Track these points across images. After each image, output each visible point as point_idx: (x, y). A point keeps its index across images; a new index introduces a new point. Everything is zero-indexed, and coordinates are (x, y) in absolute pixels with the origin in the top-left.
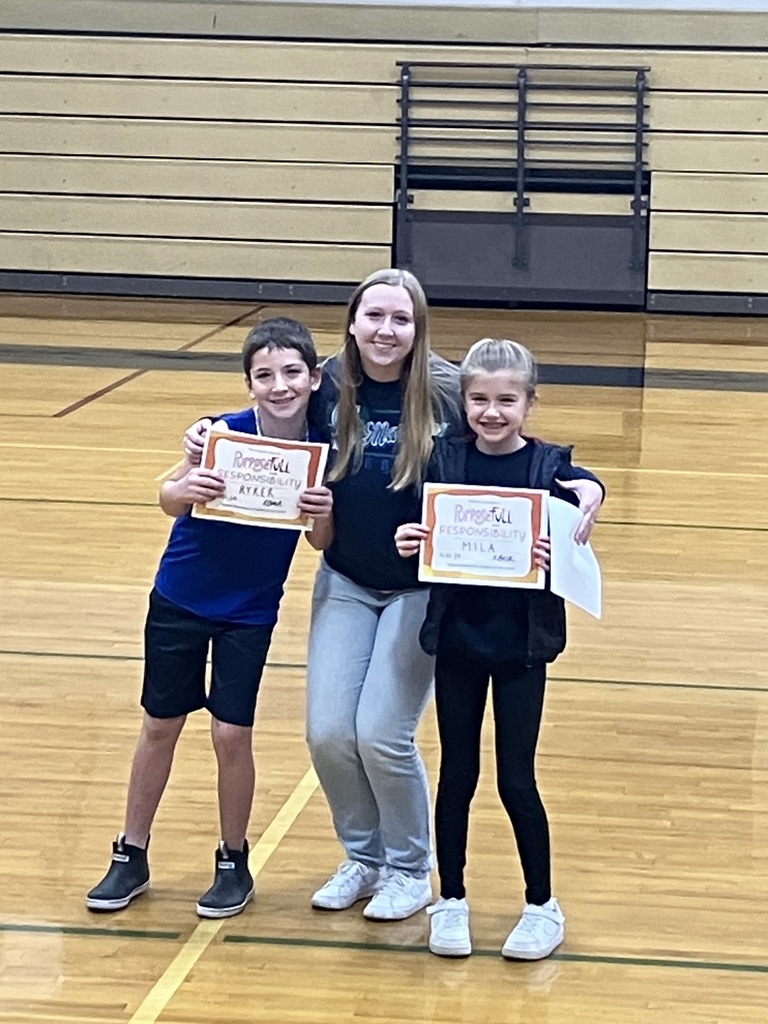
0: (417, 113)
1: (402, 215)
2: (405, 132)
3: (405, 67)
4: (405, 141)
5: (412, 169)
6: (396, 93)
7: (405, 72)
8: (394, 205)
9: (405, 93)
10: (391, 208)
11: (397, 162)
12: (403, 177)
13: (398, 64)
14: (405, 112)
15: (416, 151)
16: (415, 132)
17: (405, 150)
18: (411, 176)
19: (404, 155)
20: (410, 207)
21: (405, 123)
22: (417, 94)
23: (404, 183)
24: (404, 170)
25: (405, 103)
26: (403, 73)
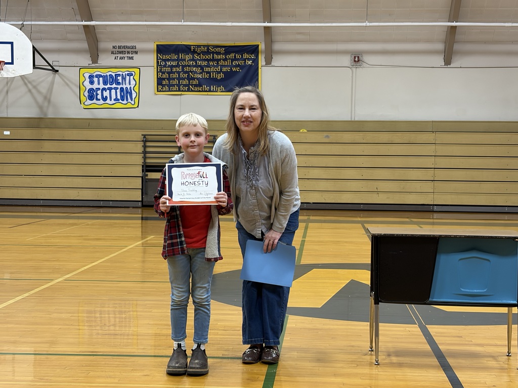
0: (148, 150)
1: (144, 180)
2: (145, 155)
3: (144, 136)
4: (145, 158)
5: (147, 166)
6: (142, 144)
7: (144, 137)
8: (142, 177)
9: (145, 144)
10: (141, 178)
11: (143, 164)
12: (144, 168)
13: (142, 135)
14: (145, 149)
15: (148, 161)
16: (148, 155)
17: (145, 161)
18: (147, 168)
19: (145, 162)
20: (146, 178)
21: (145, 152)
22: (148, 144)
23: (144, 170)
24: (144, 166)
25: (145, 147)
26: (144, 138)
